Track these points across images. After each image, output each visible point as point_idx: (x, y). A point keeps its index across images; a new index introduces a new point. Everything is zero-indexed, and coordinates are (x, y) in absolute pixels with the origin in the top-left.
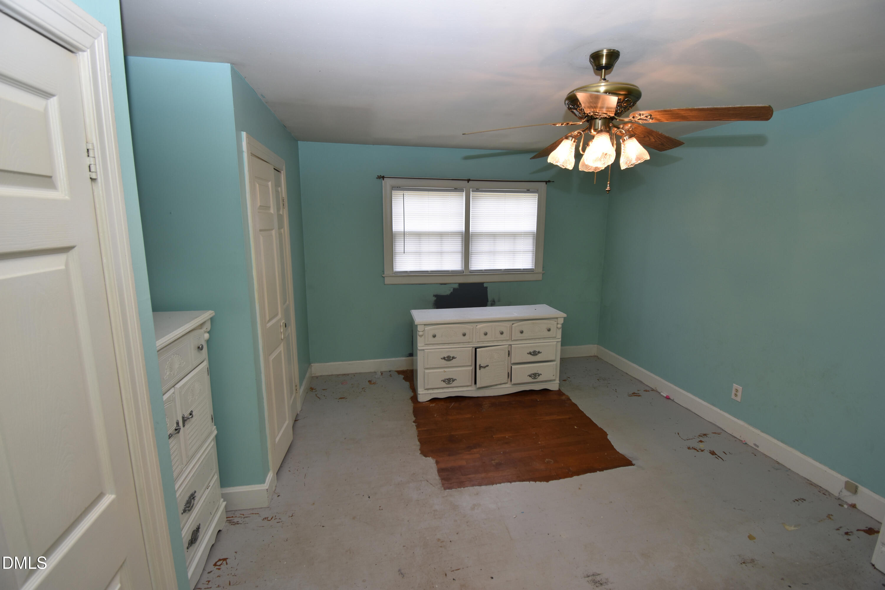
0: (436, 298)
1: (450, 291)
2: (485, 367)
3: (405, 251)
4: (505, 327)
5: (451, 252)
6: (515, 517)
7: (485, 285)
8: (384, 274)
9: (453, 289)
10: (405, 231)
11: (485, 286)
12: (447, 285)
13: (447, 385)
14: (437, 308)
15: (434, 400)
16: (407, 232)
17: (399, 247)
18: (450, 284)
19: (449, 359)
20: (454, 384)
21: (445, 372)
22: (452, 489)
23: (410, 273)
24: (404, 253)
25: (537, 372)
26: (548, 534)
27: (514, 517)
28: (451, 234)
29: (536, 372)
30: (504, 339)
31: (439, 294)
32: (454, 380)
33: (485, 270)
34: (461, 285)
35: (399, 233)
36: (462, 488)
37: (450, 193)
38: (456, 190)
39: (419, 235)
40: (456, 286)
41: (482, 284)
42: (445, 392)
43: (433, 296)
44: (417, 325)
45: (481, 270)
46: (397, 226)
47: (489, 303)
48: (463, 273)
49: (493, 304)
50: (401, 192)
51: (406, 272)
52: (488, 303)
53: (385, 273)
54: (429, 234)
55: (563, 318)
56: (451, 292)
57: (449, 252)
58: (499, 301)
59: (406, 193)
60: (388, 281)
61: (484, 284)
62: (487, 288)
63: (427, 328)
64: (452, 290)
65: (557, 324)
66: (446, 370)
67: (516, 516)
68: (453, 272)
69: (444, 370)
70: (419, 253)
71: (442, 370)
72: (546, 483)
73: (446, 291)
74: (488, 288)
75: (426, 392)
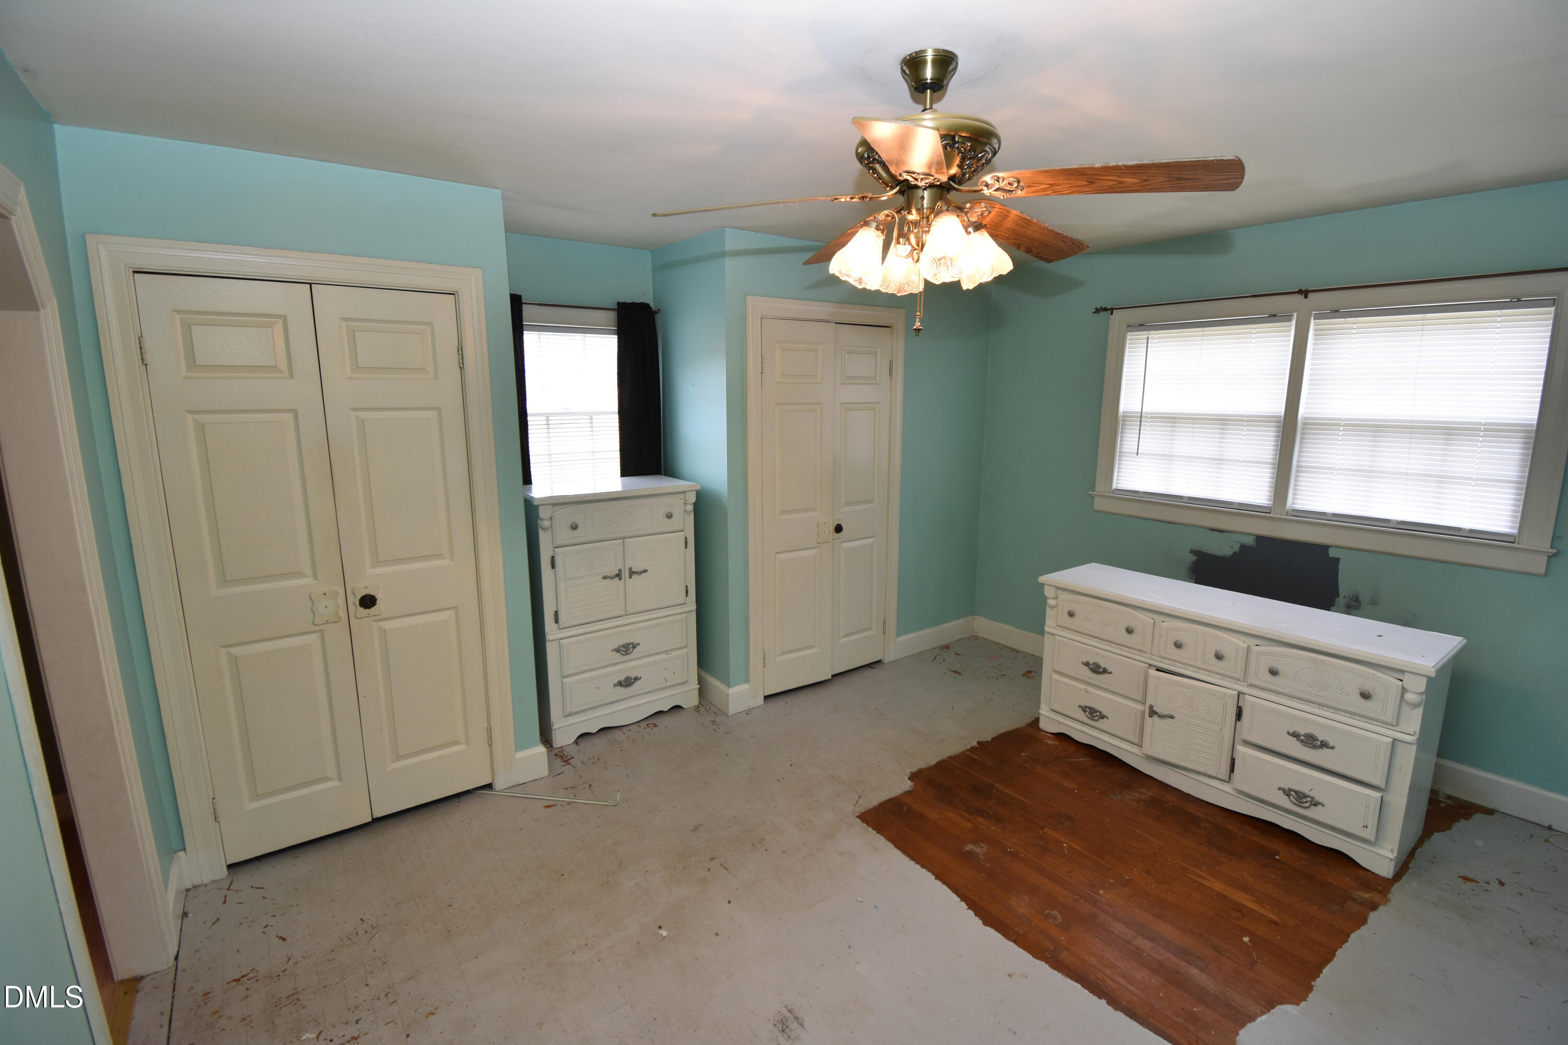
0: (1196, 557)
1: (1232, 548)
2: (1162, 716)
3: (1139, 452)
4: (1233, 645)
5: (1243, 461)
6: (858, 901)
7: (1332, 553)
8: (1094, 491)
9: (1240, 544)
10: (1143, 411)
11: (1330, 556)
12: (1225, 534)
13: (1086, 718)
14: (1199, 581)
15: (1062, 737)
16: (1147, 413)
17: (1128, 441)
18: (1234, 532)
19: (1097, 669)
20: (1101, 724)
21: (1087, 692)
22: (863, 822)
23: (1143, 495)
24: (1137, 454)
25: (1311, 794)
26: (850, 947)
27: (859, 899)
28: (1247, 421)
29: (1307, 792)
30: (1228, 673)
31: (1204, 551)
32: (1103, 717)
33: (1335, 515)
34: (1260, 539)
35: (1128, 416)
36: (875, 832)
37: (1255, 326)
38: (1273, 317)
39: (1172, 420)
40: (1250, 541)
41: (1325, 548)
42: (1083, 732)
43: (1189, 551)
44: (1044, 584)
45: (1324, 514)
46: (1128, 402)
47: (1341, 601)
48: (1270, 513)
49: (1353, 607)
50: (1143, 335)
51: (1137, 492)
52: (1337, 599)
53: (1097, 489)
54: (1194, 419)
55: (1425, 679)
56: (1235, 553)
57: (1238, 461)
58: (1374, 602)
59: (1154, 335)
60: (1099, 504)
61: (1330, 549)
62: (1337, 561)
63: (1063, 596)
64: (1237, 548)
65: (1404, 690)
66: (1089, 689)
67: (862, 902)
68: (1242, 506)
69: (1086, 687)
70: (1169, 458)
71: (1083, 686)
72: (982, 923)
73: (1224, 548)
74: (1341, 560)
75: (1052, 715)
